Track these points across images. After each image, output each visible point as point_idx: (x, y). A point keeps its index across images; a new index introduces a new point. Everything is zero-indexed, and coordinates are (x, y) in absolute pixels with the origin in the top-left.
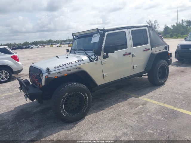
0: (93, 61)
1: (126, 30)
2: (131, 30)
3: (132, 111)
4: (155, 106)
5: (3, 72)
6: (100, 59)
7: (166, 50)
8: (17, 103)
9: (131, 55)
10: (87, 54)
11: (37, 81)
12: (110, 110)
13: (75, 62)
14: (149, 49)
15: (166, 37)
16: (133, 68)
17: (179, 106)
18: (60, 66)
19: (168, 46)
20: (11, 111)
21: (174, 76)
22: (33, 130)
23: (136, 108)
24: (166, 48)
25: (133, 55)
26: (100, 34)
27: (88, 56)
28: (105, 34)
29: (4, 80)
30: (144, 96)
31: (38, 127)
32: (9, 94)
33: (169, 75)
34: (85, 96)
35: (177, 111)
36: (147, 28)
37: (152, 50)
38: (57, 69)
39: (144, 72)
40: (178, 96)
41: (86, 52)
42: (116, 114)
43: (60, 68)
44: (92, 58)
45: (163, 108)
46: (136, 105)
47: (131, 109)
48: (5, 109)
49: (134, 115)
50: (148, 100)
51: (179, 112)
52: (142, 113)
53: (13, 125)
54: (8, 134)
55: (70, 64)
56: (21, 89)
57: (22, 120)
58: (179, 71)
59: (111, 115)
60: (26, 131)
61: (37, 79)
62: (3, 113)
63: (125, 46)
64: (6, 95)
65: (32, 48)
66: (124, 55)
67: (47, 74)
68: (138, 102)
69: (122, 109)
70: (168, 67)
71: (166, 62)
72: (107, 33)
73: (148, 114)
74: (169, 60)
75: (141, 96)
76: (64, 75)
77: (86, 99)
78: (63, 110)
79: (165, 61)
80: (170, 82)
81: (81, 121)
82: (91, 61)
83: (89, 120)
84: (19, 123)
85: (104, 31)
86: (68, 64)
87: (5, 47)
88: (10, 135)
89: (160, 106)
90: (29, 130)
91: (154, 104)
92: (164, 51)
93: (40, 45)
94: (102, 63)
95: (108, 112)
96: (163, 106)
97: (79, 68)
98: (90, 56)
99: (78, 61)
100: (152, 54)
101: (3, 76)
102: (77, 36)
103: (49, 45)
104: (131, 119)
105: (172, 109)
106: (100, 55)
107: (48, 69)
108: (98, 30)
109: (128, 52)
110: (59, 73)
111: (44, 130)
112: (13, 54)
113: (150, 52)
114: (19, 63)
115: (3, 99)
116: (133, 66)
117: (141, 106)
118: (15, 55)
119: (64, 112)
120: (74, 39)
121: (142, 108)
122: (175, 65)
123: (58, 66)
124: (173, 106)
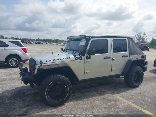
0: (78, 60)
1: (108, 39)
2: (112, 39)
3: (104, 106)
4: (125, 104)
5: (14, 59)
6: (84, 59)
7: (142, 59)
8: (18, 85)
9: (110, 59)
10: (74, 54)
11: (32, 70)
12: (86, 102)
13: (63, 59)
14: (127, 56)
15: (153, 48)
16: (112, 70)
17: (145, 107)
18: (51, 60)
19: (145, 55)
20: (12, 90)
21: (149, 81)
22: (22, 108)
23: (108, 103)
24: (143, 57)
25: (112, 59)
26: (86, 39)
27: (74, 56)
28: (90, 40)
29: (14, 66)
30: (118, 94)
31: (27, 106)
32: (14, 77)
33: (143, 80)
34: (67, 87)
35: (142, 112)
36: (127, 39)
37: (129, 57)
38: (48, 62)
39: (121, 74)
40: (147, 99)
41: (74, 52)
42: (90, 106)
43: (50, 62)
44: (77, 57)
45: (131, 107)
46: (109, 101)
47: (104, 103)
48: (8, 88)
49: (104, 109)
50: (121, 98)
51: (144, 112)
52: (111, 108)
53: (10, 101)
54: (3, 108)
55: (59, 60)
56: (21, 74)
57: (17, 98)
58: (155, 78)
59: (85, 106)
60: (17, 107)
61: (32, 68)
62: (5, 91)
63: (106, 51)
64: (12, 77)
65: (42, 44)
66: (104, 58)
67: (39, 65)
68: (112, 98)
69: (96, 102)
70: (143, 73)
71: (142, 69)
72: (92, 39)
73: (117, 110)
74: (145, 67)
75: (115, 94)
76: (52, 68)
77: (67, 90)
78: (47, 95)
79: (140, 68)
80: (144, 86)
81: (60, 107)
82: (76, 59)
83: (67, 107)
84: (14, 101)
85: (90, 37)
86: (57, 60)
87: (19, 41)
88: (5, 108)
89: (129, 105)
90: (19, 107)
91: (124, 102)
92: (141, 59)
93: (49, 42)
94: (85, 62)
95: (84, 103)
96: (131, 106)
97: (65, 64)
98: (76, 56)
99: (66, 58)
100: (129, 61)
101: (14, 62)
102: (71, 39)
103: (56, 43)
104: (101, 112)
105: (138, 110)
106: (84, 56)
107: (41, 62)
108: (85, 36)
109: (108, 56)
110: (49, 65)
111: (30, 109)
112: (23, 47)
113: (128, 58)
114: (27, 54)
115: (9, 80)
116: (112, 68)
117: (113, 103)
118: (25, 47)
119: (48, 97)
120: (68, 41)
121: (113, 104)
122: (153, 72)
123: (49, 60)
124: (140, 107)
